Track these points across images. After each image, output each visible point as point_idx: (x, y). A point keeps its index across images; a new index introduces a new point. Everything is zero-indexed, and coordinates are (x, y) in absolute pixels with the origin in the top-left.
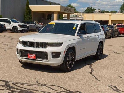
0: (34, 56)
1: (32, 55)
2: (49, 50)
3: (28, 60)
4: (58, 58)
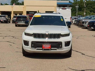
0: (50, 46)
1: (47, 46)
2: (63, 40)
3: (42, 50)
4: (69, 46)
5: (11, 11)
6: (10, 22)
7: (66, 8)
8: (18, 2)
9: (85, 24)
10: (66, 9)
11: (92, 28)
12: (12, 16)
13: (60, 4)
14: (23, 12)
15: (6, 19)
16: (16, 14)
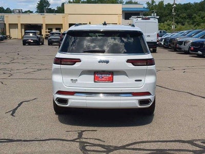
5: (42, 24)
6: (43, 44)
7: (150, 17)
8: (49, 7)
9: (185, 45)
10: (149, 19)
11: (200, 52)
12: (44, 32)
13: (128, 11)
14: (62, 24)
15: (38, 37)
16: (51, 29)
